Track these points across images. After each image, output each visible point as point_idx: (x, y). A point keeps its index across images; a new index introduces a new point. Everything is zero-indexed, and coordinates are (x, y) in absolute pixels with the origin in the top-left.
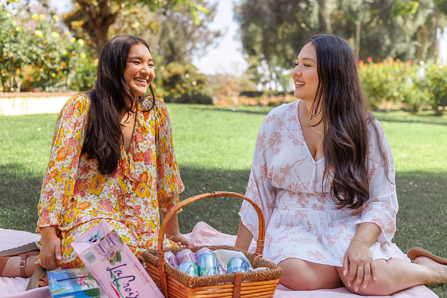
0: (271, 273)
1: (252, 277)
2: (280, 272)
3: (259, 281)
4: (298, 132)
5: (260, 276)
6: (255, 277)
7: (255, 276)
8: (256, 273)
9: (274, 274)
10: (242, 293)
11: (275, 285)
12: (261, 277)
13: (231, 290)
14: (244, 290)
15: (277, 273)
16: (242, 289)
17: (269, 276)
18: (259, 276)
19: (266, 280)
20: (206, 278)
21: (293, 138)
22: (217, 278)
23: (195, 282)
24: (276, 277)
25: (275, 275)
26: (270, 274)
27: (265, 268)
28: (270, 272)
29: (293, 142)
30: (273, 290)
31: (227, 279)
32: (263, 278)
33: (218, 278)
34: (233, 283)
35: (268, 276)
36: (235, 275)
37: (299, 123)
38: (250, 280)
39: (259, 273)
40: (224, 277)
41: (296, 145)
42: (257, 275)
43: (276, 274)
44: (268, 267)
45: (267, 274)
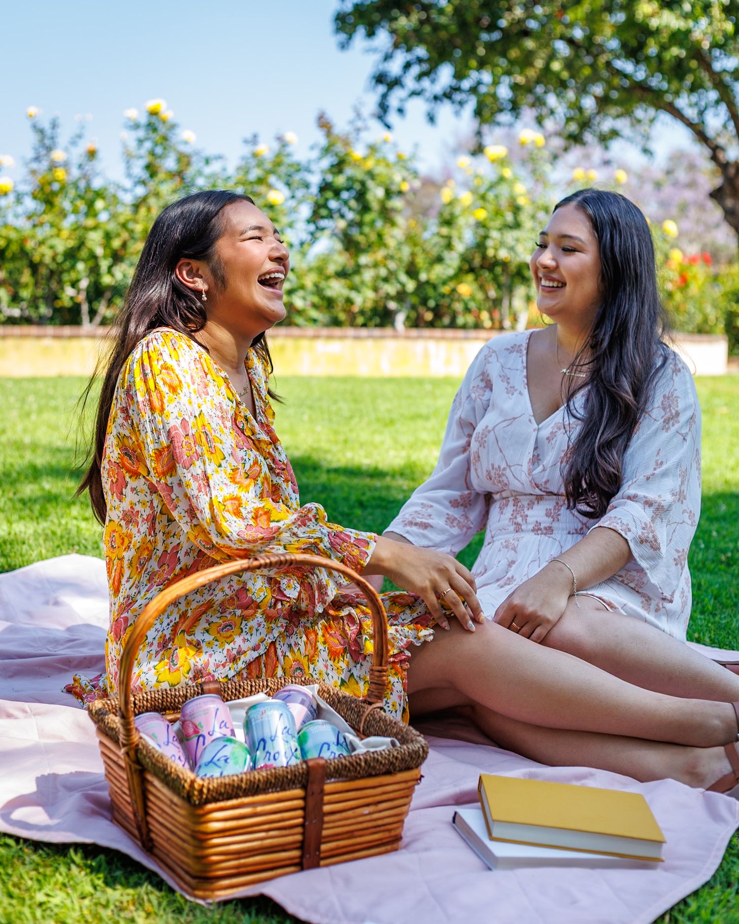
0: (399, 756)
1: (351, 768)
2: (421, 752)
3: (370, 776)
4: (519, 372)
5: (372, 764)
6: (358, 768)
7: (360, 765)
8: (360, 759)
9: (407, 758)
10: (326, 808)
11: (410, 784)
12: (374, 768)
13: (300, 803)
14: (333, 800)
15: (414, 756)
16: (326, 798)
17: (394, 764)
18: (369, 766)
19: (388, 773)
20: (233, 780)
21: (508, 383)
22: (261, 778)
23: (205, 790)
24: (413, 765)
25: (409, 759)
26: (397, 758)
27: (388, 740)
28: (395, 754)
29: (506, 388)
30: (407, 797)
31: (287, 777)
32: (379, 769)
33: (263, 777)
34: (304, 787)
35: (392, 763)
36: (308, 767)
37: (524, 358)
38: (347, 776)
39: (368, 758)
40: (279, 775)
41: (510, 395)
42: (363, 764)
43: (411, 758)
44: (395, 735)
45: (389, 760)
